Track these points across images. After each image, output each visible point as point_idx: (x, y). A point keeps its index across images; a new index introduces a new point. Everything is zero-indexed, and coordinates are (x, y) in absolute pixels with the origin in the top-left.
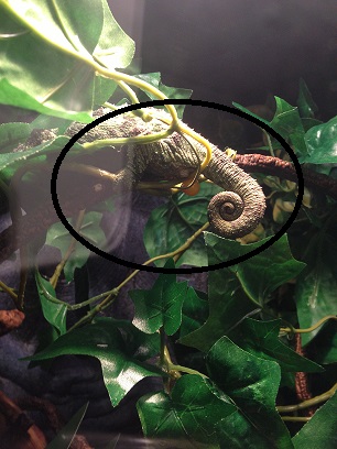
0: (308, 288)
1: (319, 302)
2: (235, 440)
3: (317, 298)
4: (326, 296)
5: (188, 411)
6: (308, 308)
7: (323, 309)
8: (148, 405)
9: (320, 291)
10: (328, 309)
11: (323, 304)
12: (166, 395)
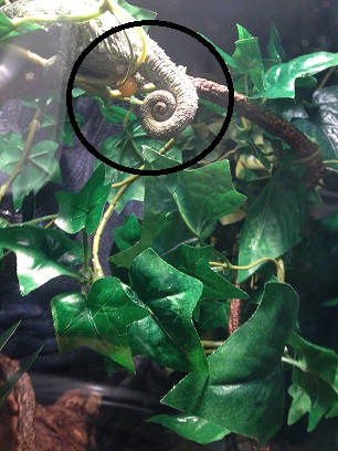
0: (252, 231)
1: (260, 245)
2: (148, 347)
3: (260, 241)
4: (268, 240)
5: (102, 311)
6: (249, 249)
7: (263, 251)
8: (62, 304)
9: (263, 235)
10: (268, 252)
11: (264, 247)
12: (83, 296)
